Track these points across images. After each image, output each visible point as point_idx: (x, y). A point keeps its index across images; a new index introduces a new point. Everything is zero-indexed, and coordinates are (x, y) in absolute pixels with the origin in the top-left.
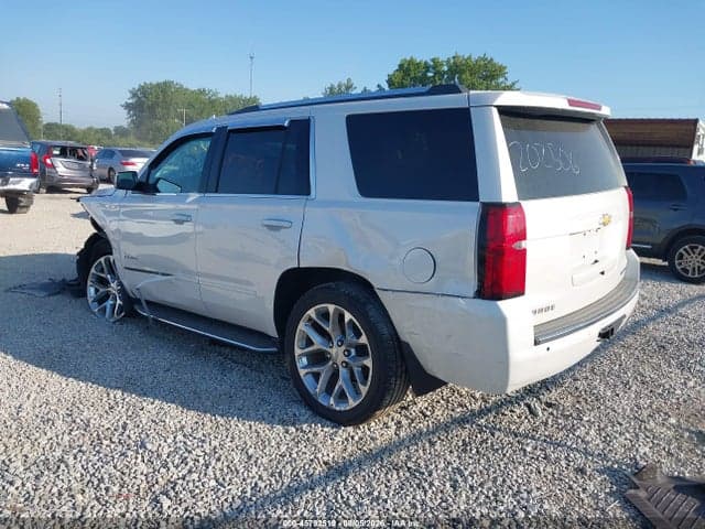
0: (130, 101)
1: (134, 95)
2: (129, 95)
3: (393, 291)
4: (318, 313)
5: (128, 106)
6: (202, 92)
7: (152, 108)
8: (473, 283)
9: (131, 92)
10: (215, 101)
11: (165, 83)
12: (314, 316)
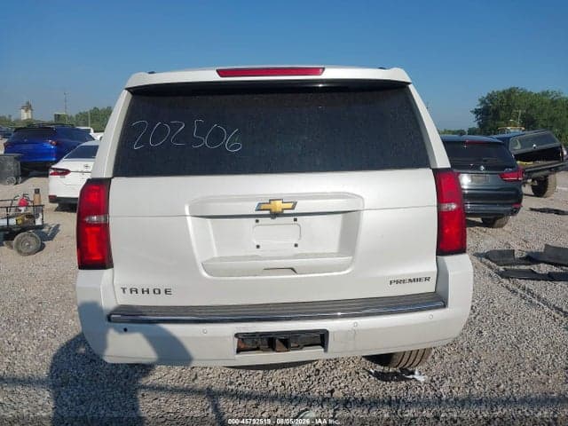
0: (479, 107)
1: (483, 102)
2: (479, 103)
5: (476, 112)
6: (545, 94)
7: (496, 112)
9: (480, 100)
10: (556, 101)
11: (510, 90)
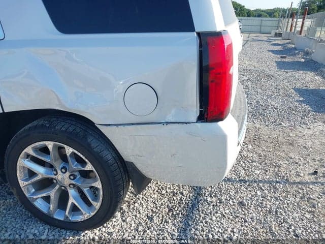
3: (117, 125)
4: (36, 150)
8: (195, 110)
12: (32, 153)
